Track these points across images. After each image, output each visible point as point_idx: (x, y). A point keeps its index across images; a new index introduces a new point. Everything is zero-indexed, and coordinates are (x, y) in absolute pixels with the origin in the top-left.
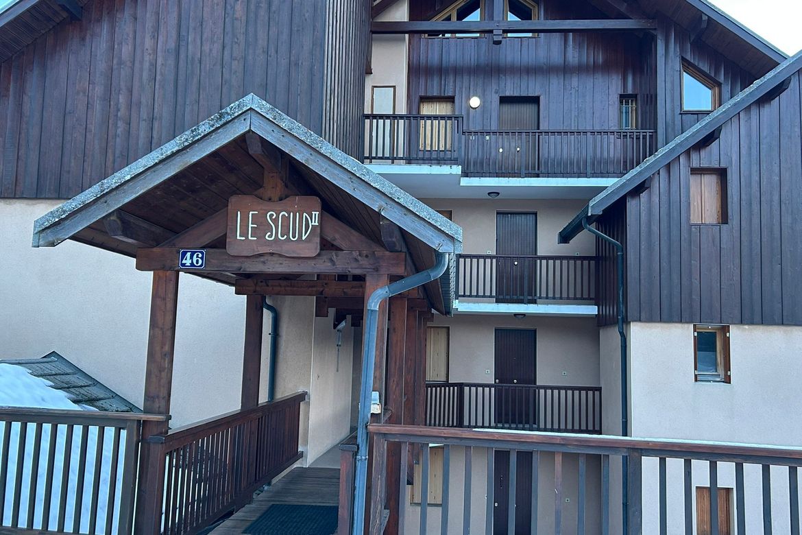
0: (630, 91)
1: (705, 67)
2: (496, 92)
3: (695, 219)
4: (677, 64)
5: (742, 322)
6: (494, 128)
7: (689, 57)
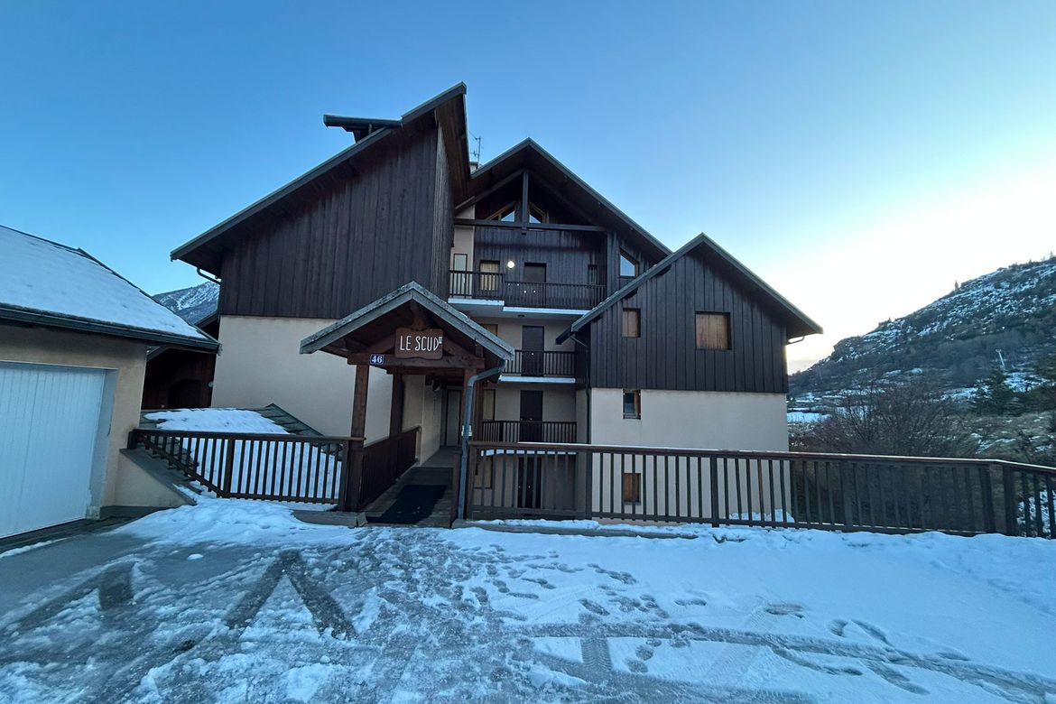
0: (593, 264)
1: (631, 253)
2: (523, 259)
3: (625, 334)
4: (618, 252)
5: (647, 388)
6: (521, 280)
7: (623, 247)
